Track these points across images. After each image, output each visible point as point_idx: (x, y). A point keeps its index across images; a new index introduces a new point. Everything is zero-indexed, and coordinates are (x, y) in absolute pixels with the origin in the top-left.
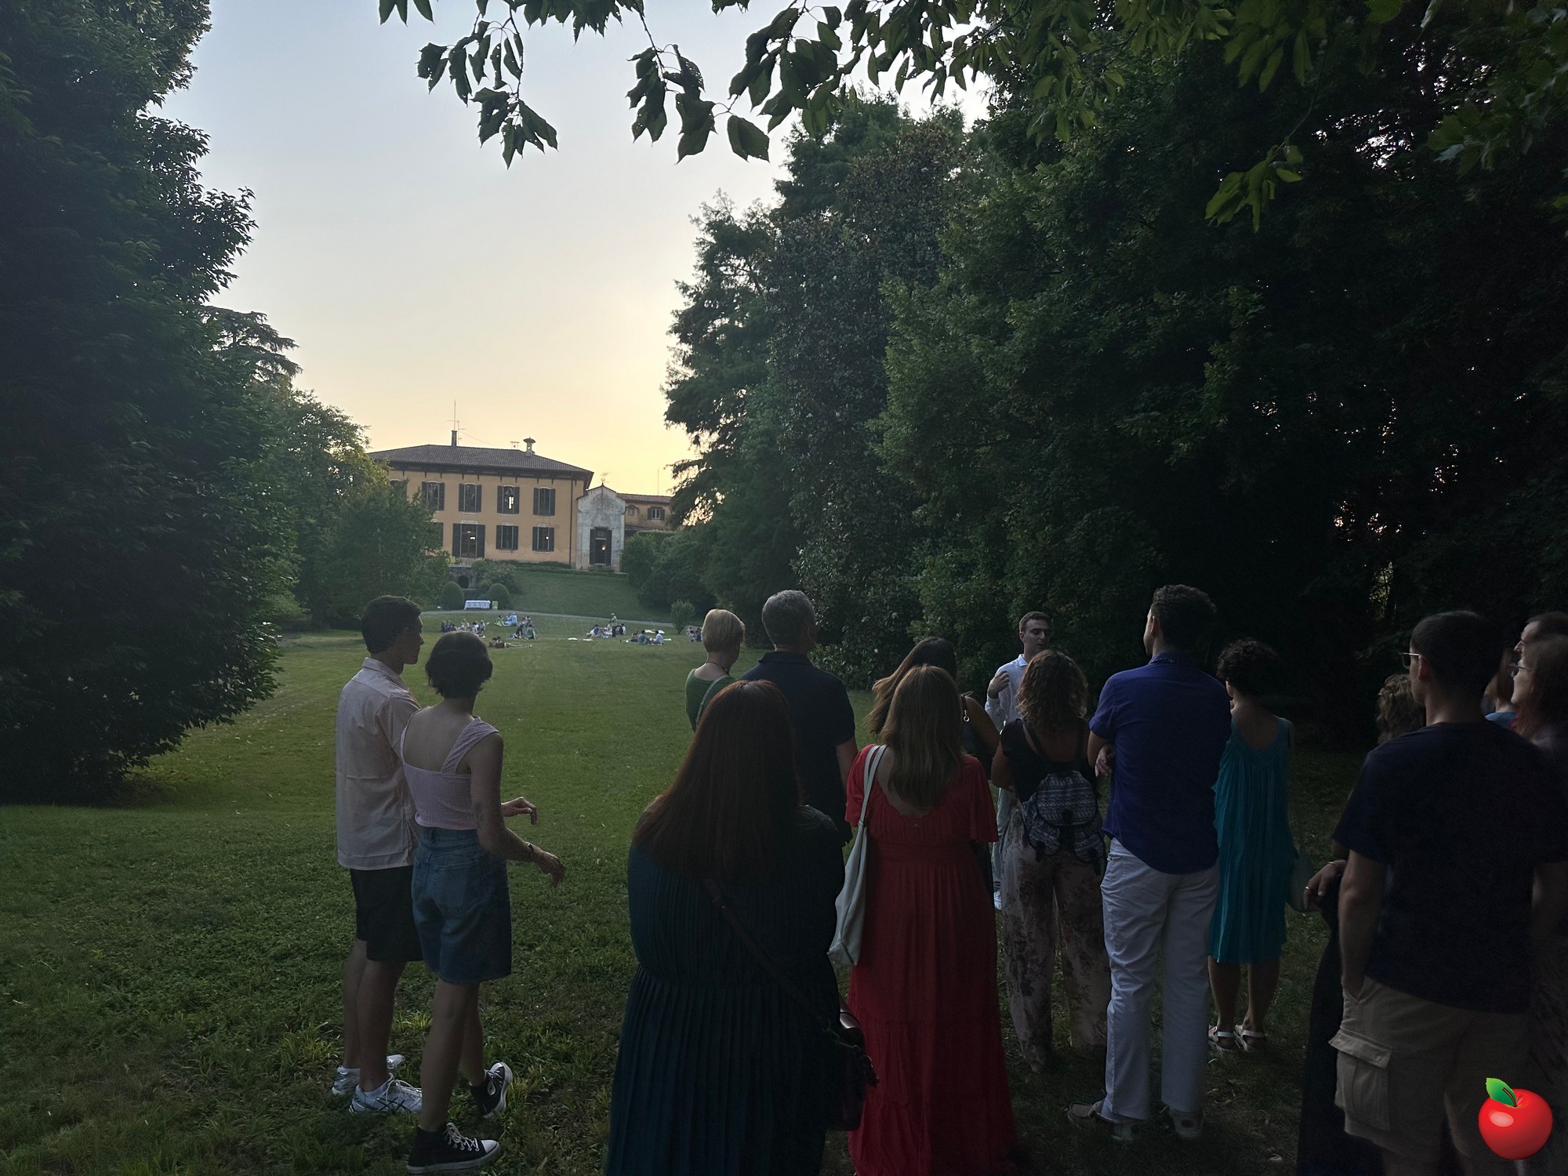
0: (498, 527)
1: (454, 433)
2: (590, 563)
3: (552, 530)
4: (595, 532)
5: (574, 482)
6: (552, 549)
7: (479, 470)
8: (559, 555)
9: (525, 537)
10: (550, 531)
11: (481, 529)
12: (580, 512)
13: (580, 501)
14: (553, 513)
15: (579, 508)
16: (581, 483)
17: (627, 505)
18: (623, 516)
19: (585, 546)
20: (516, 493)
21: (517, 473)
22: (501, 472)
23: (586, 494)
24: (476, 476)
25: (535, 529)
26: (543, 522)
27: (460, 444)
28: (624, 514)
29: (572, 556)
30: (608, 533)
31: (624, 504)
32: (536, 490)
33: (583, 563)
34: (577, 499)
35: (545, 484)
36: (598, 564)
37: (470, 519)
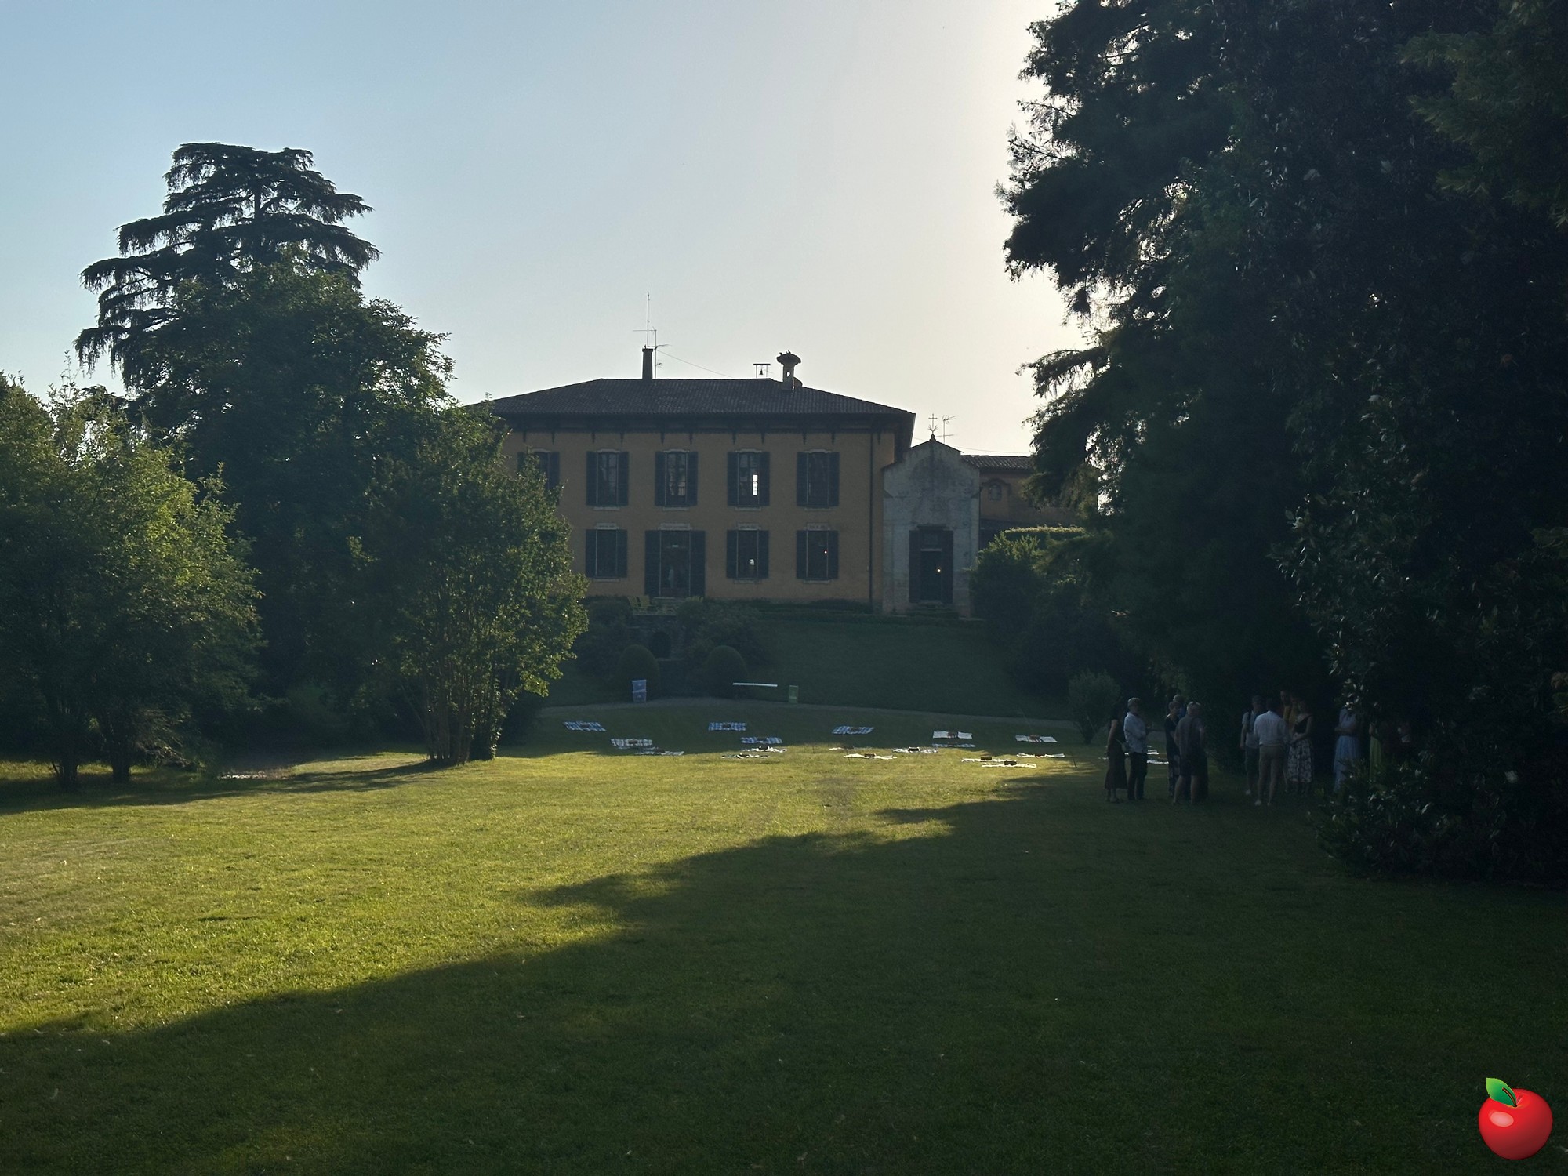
0: (731, 534)
1: (648, 353)
2: (911, 600)
3: (834, 535)
4: (920, 536)
5: (875, 436)
6: (834, 574)
7: (692, 423)
8: (848, 586)
9: (782, 551)
10: (830, 538)
11: (698, 539)
12: (888, 496)
13: (888, 475)
14: (834, 501)
15: (887, 489)
16: (889, 439)
17: (986, 479)
18: (975, 503)
19: (900, 566)
20: (763, 465)
21: (764, 424)
22: (733, 423)
23: (899, 459)
24: (686, 436)
25: (801, 535)
26: (816, 520)
27: (658, 374)
28: (977, 496)
29: (875, 587)
30: (944, 536)
31: (975, 477)
32: (801, 457)
33: (897, 600)
34: (883, 470)
35: (818, 443)
36: (926, 602)
37: (676, 520)
